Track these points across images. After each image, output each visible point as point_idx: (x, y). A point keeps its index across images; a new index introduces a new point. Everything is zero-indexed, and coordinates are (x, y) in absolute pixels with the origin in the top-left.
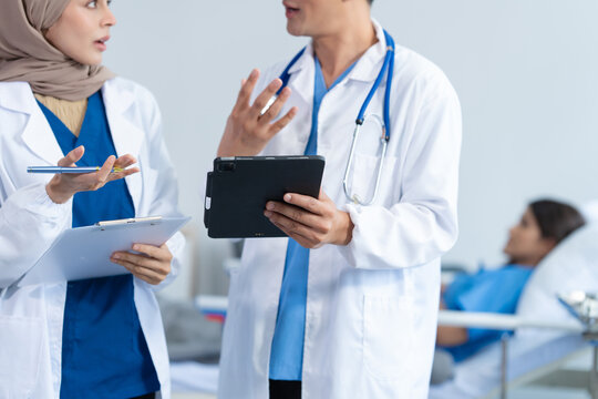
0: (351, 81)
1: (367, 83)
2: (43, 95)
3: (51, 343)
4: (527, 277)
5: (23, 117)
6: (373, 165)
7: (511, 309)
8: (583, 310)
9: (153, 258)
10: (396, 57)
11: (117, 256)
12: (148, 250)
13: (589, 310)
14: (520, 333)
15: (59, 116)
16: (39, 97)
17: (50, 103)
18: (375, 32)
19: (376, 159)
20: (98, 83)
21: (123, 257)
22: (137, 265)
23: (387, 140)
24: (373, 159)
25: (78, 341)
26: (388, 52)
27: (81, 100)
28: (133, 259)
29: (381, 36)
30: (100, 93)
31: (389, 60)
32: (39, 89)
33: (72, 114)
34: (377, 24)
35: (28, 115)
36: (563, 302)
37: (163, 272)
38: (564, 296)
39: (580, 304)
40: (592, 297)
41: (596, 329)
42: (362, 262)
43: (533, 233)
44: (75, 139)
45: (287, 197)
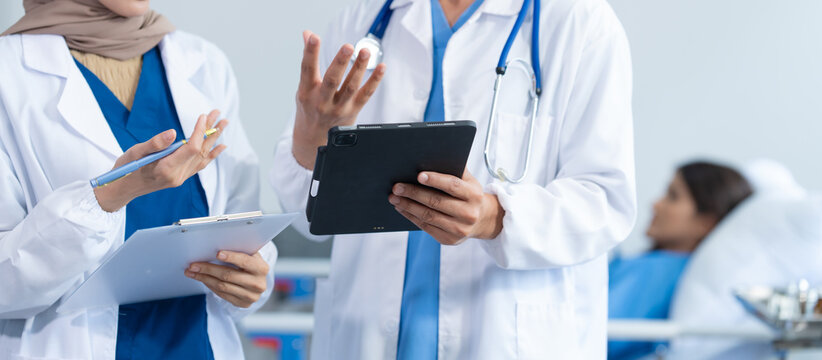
0: (485, 15)
2: (83, 52)
4: (682, 267)
5: (57, 82)
6: (522, 128)
8: (771, 310)
9: (243, 271)
11: (194, 268)
12: (239, 258)
13: (779, 309)
15: (104, 81)
16: (78, 55)
17: (93, 63)
20: (155, 36)
21: (203, 268)
22: (222, 280)
24: (522, 120)
27: (134, 58)
28: (217, 271)
30: (157, 51)
32: (76, 45)
33: (122, 79)
35: (63, 79)
36: (742, 300)
37: (256, 290)
38: (742, 292)
39: (765, 302)
40: (782, 292)
41: (794, 336)
42: (515, 261)
43: (685, 208)
44: (127, 113)
45: (424, 177)
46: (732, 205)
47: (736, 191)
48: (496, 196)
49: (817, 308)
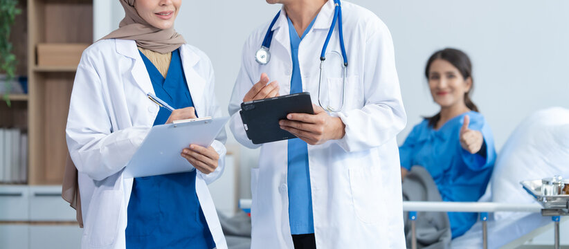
0: (315, 30)
2: (144, 48)
5: (131, 61)
6: (340, 84)
8: (541, 193)
11: (185, 151)
12: (201, 149)
13: (546, 192)
15: (154, 63)
16: (141, 50)
19: (342, 79)
23: (346, 65)
24: (340, 80)
26: (336, 7)
27: (168, 53)
30: (178, 51)
31: (337, 12)
32: (141, 45)
40: (548, 183)
41: (549, 206)
42: (353, 147)
44: (163, 80)
45: (289, 116)
48: (340, 118)
49: (564, 190)
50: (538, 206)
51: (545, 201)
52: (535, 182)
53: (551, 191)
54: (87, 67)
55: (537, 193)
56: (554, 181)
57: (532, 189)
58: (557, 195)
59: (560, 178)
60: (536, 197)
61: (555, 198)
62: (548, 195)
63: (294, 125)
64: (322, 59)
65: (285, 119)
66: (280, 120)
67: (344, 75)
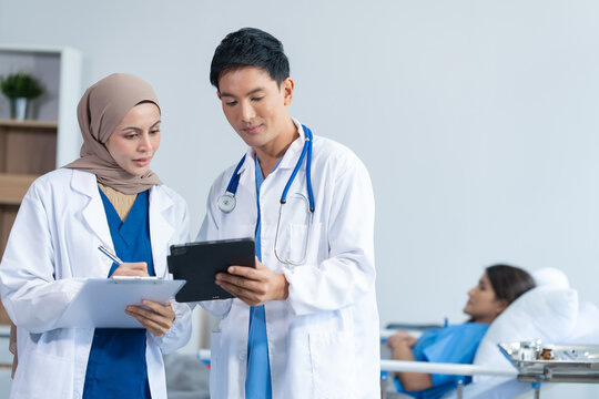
0: (280, 170)
1: (288, 169)
2: (105, 186)
3: (76, 379)
5: (87, 199)
7: (470, 360)
8: (519, 357)
9: (159, 314)
10: (314, 145)
11: (130, 309)
12: (155, 307)
13: (523, 357)
14: (475, 379)
16: (102, 187)
18: (297, 128)
19: (307, 226)
21: (135, 310)
22: (146, 318)
23: (313, 211)
25: (98, 381)
26: (306, 142)
27: (133, 194)
28: (143, 313)
29: (301, 131)
30: (147, 193)
31: (308, 148)
32: (101, 180)
33: (124, 205)
34: (297, 122)
37: (166, 327)
39: (516, 353)
40: (526, 347)
41: (525, 371)
43: (489, 294)
44: (122, 224)
45: (231, 269)
46: (519, 295)
47: (523, 285)
49: (542, 355)
50: (514, 371)
51: (522, 365)
52: (513, 346)
53: (529, 355)
54: (34, 199)
55: (515, 357)
56: (533, 345)
57: (510, 352)
58: (535, 360)
59: (539, 342)
60: (513, 362)
61: (532, 364)
62: (526, 359)
63: (234, 281)
64: (282, 202)
65: (226, 272)
66: (217, 273)
67: (309, 222)
